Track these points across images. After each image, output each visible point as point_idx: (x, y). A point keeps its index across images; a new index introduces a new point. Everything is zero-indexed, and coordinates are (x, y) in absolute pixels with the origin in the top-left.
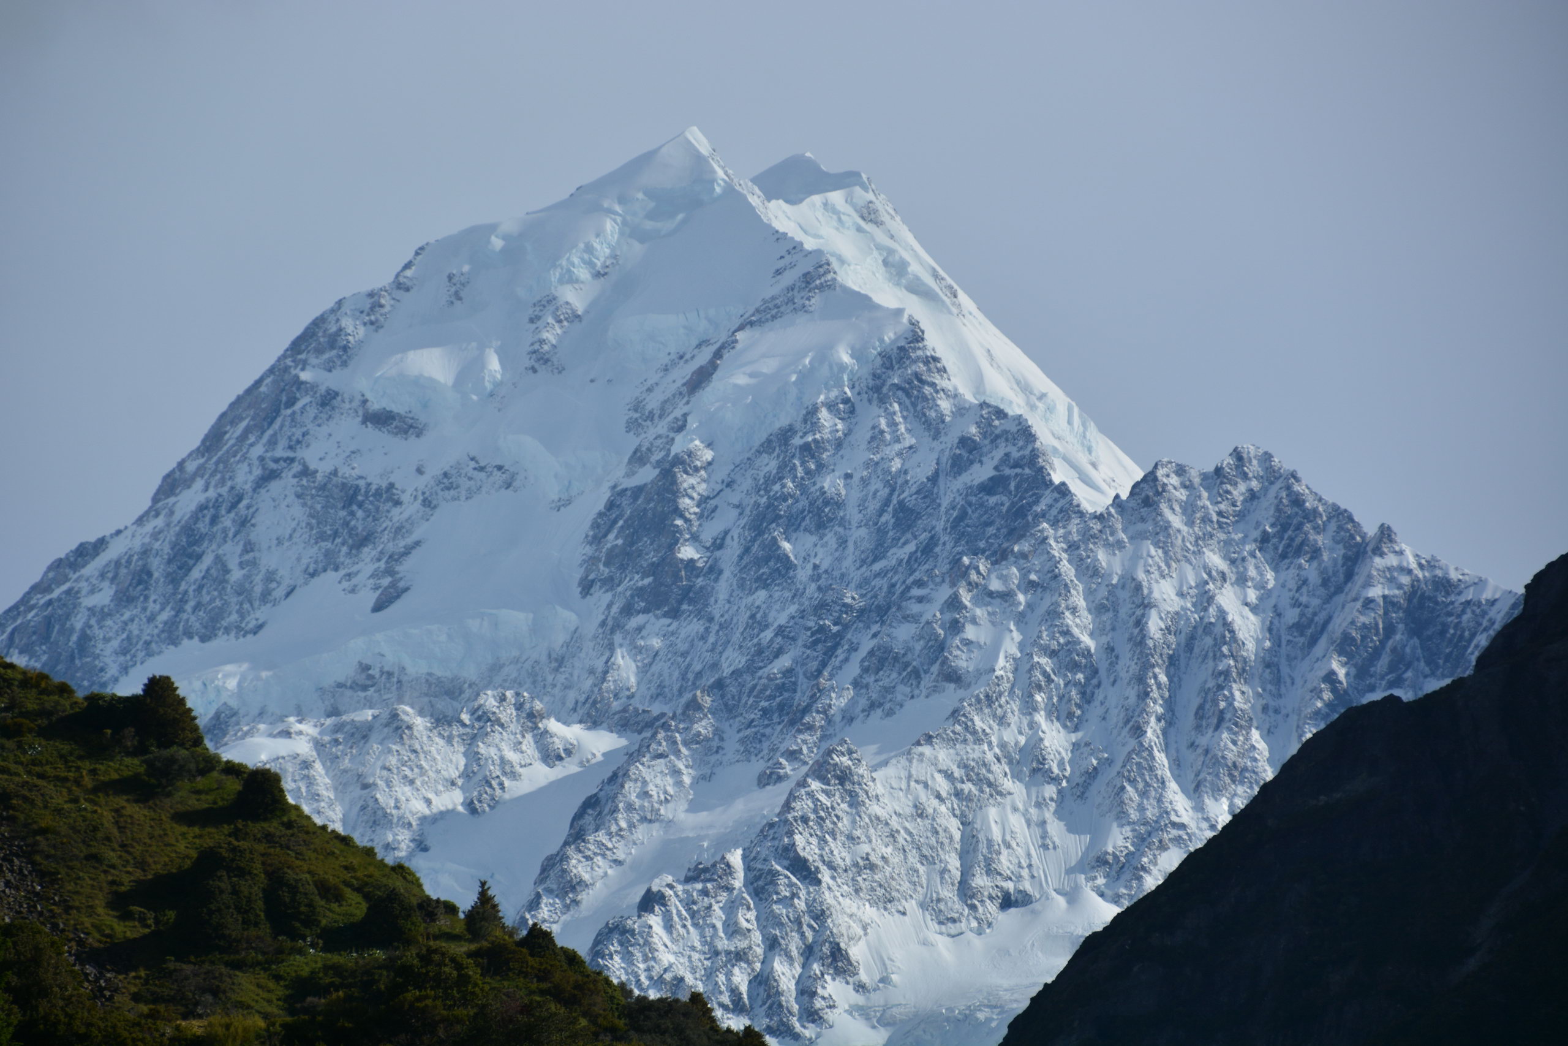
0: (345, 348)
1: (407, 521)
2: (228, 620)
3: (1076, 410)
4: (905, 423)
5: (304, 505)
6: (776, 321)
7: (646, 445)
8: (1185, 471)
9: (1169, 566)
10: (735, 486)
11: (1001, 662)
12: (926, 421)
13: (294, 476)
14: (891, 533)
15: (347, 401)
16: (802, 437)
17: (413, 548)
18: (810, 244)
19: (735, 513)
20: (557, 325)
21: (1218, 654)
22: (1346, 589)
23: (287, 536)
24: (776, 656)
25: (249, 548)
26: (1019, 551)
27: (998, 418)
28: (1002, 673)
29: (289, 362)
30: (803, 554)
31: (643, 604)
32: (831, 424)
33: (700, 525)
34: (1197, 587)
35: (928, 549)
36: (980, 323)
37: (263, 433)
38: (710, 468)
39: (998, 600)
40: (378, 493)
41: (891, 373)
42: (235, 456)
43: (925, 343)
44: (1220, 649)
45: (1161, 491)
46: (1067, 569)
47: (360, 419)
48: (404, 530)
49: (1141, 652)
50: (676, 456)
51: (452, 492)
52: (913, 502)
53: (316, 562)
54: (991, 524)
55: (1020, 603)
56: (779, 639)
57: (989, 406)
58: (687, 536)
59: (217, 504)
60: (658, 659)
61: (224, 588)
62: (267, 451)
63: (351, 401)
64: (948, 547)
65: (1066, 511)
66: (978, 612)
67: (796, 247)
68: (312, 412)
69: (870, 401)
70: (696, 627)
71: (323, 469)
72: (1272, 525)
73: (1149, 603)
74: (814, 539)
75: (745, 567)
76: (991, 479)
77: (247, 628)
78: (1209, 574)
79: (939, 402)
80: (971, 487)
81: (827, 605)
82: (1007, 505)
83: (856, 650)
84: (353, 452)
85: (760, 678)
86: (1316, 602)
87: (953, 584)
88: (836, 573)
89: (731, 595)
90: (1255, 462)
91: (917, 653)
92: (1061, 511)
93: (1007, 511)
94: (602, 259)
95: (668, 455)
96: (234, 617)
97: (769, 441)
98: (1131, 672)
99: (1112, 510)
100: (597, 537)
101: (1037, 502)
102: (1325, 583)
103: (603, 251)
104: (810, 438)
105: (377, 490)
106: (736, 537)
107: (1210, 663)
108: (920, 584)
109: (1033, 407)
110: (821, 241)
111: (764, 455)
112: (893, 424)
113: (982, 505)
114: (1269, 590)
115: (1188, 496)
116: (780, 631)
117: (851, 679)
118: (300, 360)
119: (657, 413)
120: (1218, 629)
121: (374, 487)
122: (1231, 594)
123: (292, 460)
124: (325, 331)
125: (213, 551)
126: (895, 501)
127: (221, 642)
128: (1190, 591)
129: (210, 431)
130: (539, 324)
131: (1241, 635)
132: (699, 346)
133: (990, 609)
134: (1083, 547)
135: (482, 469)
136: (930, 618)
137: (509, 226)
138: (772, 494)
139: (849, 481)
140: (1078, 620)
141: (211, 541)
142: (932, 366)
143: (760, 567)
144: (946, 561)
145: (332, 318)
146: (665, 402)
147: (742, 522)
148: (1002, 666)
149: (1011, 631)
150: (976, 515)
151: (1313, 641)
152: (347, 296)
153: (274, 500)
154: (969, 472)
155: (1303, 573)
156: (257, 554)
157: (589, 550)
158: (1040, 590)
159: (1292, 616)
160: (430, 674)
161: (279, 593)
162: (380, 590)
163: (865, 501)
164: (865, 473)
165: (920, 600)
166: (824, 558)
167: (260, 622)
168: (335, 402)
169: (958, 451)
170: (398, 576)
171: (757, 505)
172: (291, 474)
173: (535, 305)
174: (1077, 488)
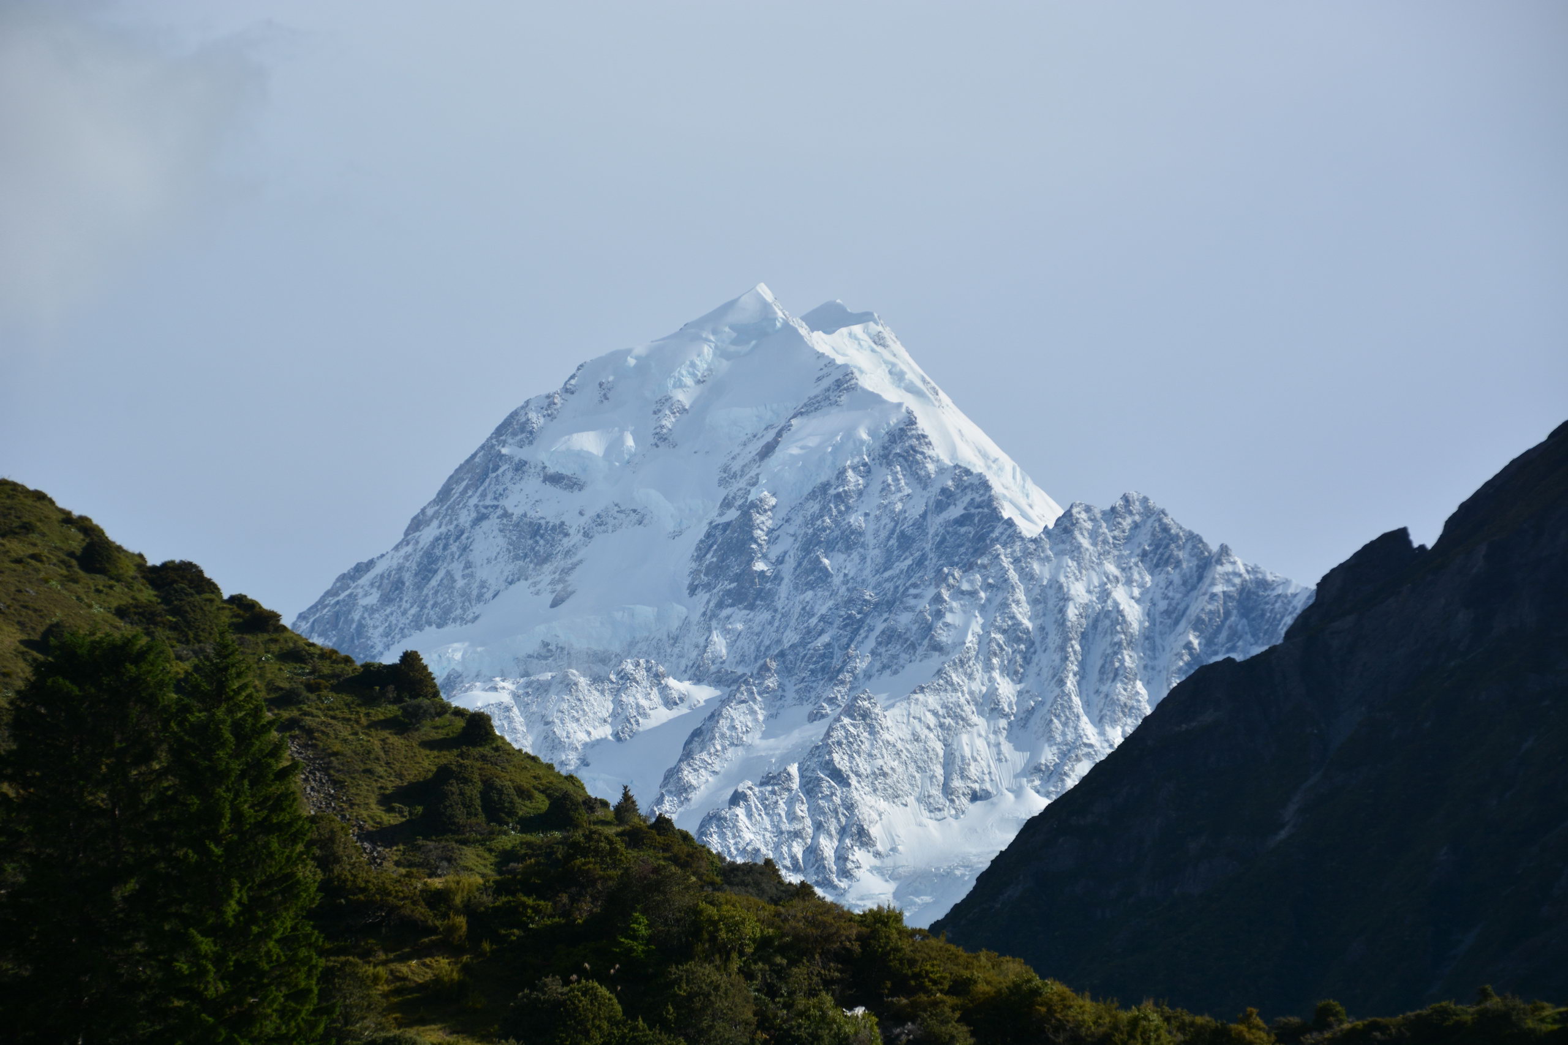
0: (531, 433)
1: (573, 546)
2: (455, 613)
3: (1018, 469)
4: (904, 479)
5: (505, 536)
6: (818, 412)
7: (732, 495)
8: (1091, 510)
9: (1081, 573)
10: (791, 522)
11: (970, 637)
12: (918, 478)
13: (498, 518)
14: (895, 552)
15: (533, 467)
16: (835, 489)
17: (577, 564)
18: (840, 360)
19: (792, 539)
20: (672, 416)
21: (1114, 631)
22: (1199, 587)
23: (494, 558)
24: (820, 635)
25: (468, 565)
26: (981, 564)
27: (966, 475)
28: (970, 645)
29: (494, 441)
30: (837, 567)
31: (730, 601)
32: (855, 480)
33: (768, 548)
34: (1099, 586)
35: (920, 563)
36: (954, 412)
37: (477, 489)
38: (775, 510)
39: (967, 597)
40: (554, 528)
41: (894, 445)
42: (459, 505)
43: (918, 425)
44: (1115, 628)
45: (1075, 523)
46: (1013, 575)
47: (541, 479)
48: (571, 553)
49: (1063, 630)
50: (752, 502)
51: (603, 527)
52: (910, 532)
53: (513, 574)
54: (961, 545)
55: (982, 598)
56: (822, 624)
57: (960, 467)
58: (760, 555)
59: (447, 536)
60: (740, 637)
61: (452, 592)
62: (480, 501)
63: (535, 467)
64: (934, 561)
65: (1012, 536)
66: (954, 604)
67: (831, 363)
68: (509, 475)
69: (881, 465)
70: (766, 615)
71: (517, 512)
72: (1149, 545)
73: (1068, 598)
74: (843, 557)
75: (798, 575)
76: (962, 516)
77: (468, 619)
78: (1108, 578)
79: (927, 465)
80: (949, 521)
81: (853, 600)
82: (973, 533)
83: (872, 630)
84: (537, 501)
85: (809, 649)
86: (1178, 596)
87: (937, 586)
88: (859, 579)
89: (789, 595)
90: (1137, 503)
91: (913, 632)
92: (1009, 536)
93: (973, 537)
94: (702, 372)
95: (746, 501)
96: (459, 611)
97: (814, 492)
98: (1056, 644)
99: (1043, 536)
100: (699, 558)
101: (992, 531)
102: (1185, 583)
103: (702, 366)
104: (841, 489)
105: (553, 526)
106: (792, 555)
107: (1109, 638)
108: (915, 586)
109: (989, 468)
110: (847, 358)
111: (811, 501)
112: (896, 480)
113: (956, 533)
114: (1148, 588)
115: (1093, 526)
116: (822, 618)
117: (869, 650)
118: (502, 440)
119: (739, 473)
120: (1114, 615)
121: (551, 524)
122: (1122, 591)
123: (497, 507)
124: (518, 421)
125: (445, 568)
126: (898, 531)
127: (450, 628)
128: (1095, 589)
129: (442, 488)
130: (660, 415)
131: (1129, 618)
132: (766, 429)
133: (962, 602)
134: (1023, 561)
135: (622, 512)
136: (922, 609)
137: (640, 350)
138: (816, 527)
139: (867, 518)
140: (1020, 609)
141: (443, 561)
142: (922, 441)
143: (808, 576)
144: (932, 571)
145: (523, 412)
146: (744, 466)
147: (796, 546)
148: (971, 640)
149: (976, 617)
150: (952, 540)
151: (1177, 622)
152: (532, 397)
153: (485, 533)
154: (947, 511)
155: (1170, 577)
156: (474, 569)
157: (694, 565)
158: (995, 589)
159: (1163, 605)
160: (589, 649)
161: (488, 595)
162: (556, 593)
163: (878, 531)
164: (878, 512)
165: (916, 596)
166: (851, 569)
167: (476, 615)
168: (524, 468)
169: (940, 498)
170: (567, 583)
171: (806, 534)
172: (496, 516)
173: (657, 402)
174: (1019, 521)
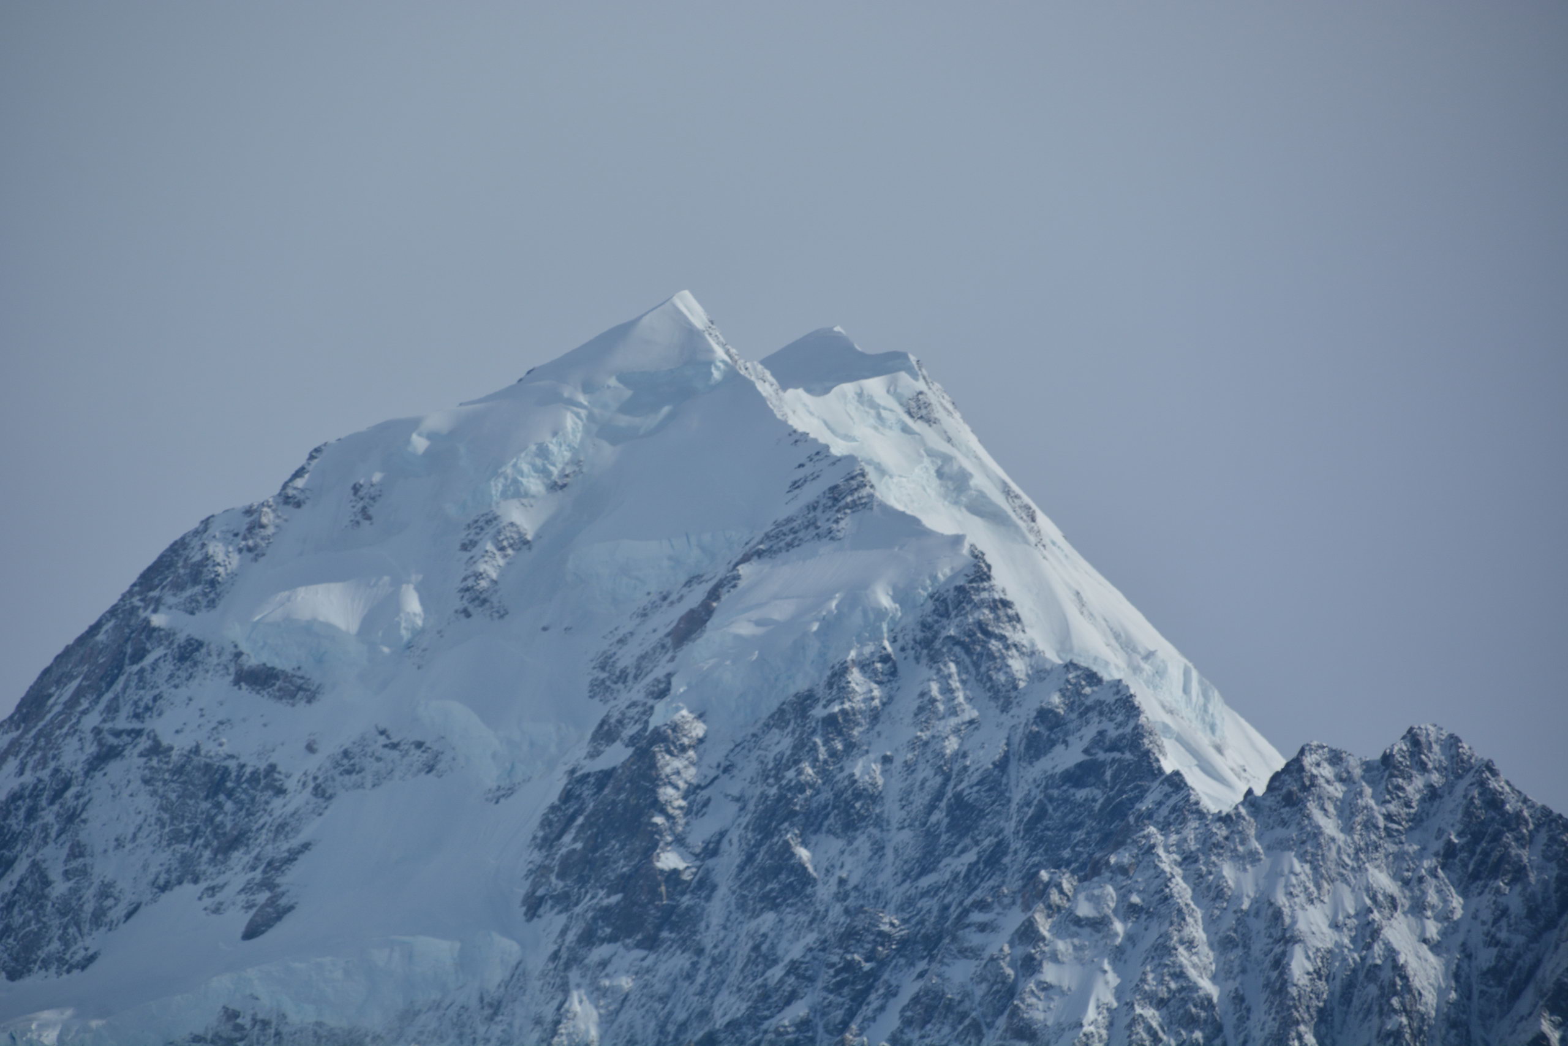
0: (213, 583)
1: (293, 814)
2: (46, 950)
3: (1195, 674)
4: (965, 689)
5: (154, 793)
6: (792, 551)
7: (616, 715)
8: (1341, 759)
9: (1319, 887)
10: (735, 772)
11: (1091, 1014)
12: (992, 687)
13: (141, 755)
14: (944, 838)
15: (214, 653)
16: (825, 707)
17: (300, 852)
18: (839, 448)
19: (735, 807)
20: (498, 554)
21: (1386, 1008)
22: (1562, 923)
23: (130, 836)
24: (788, 1002)
25: (77, 851)
26: (1116, 863)
27: (1090, 684)
28: (1092, 1028)
29: (136, 601)
30: (826, 864)
31: (608, 930)
32: (865, 689)
33: (687, 824)
34: (1357, 915)
35: (993, 860)
36: (1066, 556)
37: (99, 697)
38: (702, 747)
39: (1087, 931)
40: (254, 778)
41: (945, 621)
42: (61, 728)
43: (993, 582)
44: (1388, 1001)
45: (1309, 786)
46: (1181, 889)
47: (231, 678)
48: (288, 829)
49: (1281, 1003)
50: (656, 730)
51: (354, 777)
52: (974, 796)
53: (168, 871)
54: (1076, 826)
55: (1117, 935)
56: (792, 979)
57: (1076, 667)
58: (669, 839)
59: (36, 792)
60: (627, 1004)
61: (42, 906)
62: (104, 721)
63: (219, 655)
64: (1021, 856)
65: (1181, 810)
66: (1061, 946)
67: (821, 452)
68: (166, 668)
69: (917, 659)
70: (681, 961)
71: (181, 744)
72: (1459, 835)
73: (1292, 937)
74: (839, 844)
75: (747, 880)
76: (1079, 765)
77: (73, 961)
78: (1374, 899)
79: (1010, 662)
80: (1052, 776)
81: (857, 933)
82: (1101, 801)
83: (895, 995)
84: (221, 723)
85: (766, 1032)
86: (1519, 940)
87: (1027, 907)
88: (869, 890)
89: (728, 919)
90: (1436, 748)
91: (977, 999)
92: (1174, 809)
93: (1100, 810)
94: (560, 466)
95: (645, 729)
96: (55, 946)
97: (781, 711)
98: (1267, 1031)
99: (1243, 811)
100: (547, 843)
101: (1140, 798)
102: (1532, 913)
103: (560, 456)
104: (836, 708)
105: (253, 773)
106: (735, 840)
107: (1375, 1020)
108: (982, 906)
109: (1136, 670)
110: (854, 444)
111: (775, 730)
112: (948, 691)
113: (1066, 801)
114: (1457, 923)
115: (1345, 793)
116: (793, 968)
117: (888, 1034)
118: (152, 598)
119: (632, 672)
120: (1386, 974)
121: (248, 770)
122: (1404, 927)
123: (139, 733)
124: (186, 560)
125: (28, 856)
126: (949, 794)
127: (35, 981)
128: (1348, 921)
129: (28, 693)
130: (475, 551)
131: (1417, 983)
132: (688, 583)
133: (1076, 941)
134: (1202, 858)
135: (394, 746)
136: (996, 953)
137: (437, 420)
138: (784, 782)
139: (888, 766)
140: (1195, 959)
141: (26, 842)
142: (1001, 613)
143: (767, 882)
144: (1017, 876)
145: (196, 543)
146: (643, 657)
147: (744, 820)
148: (1093, 1019)
149: (1105, 972)
150: (1059, 814)
151: (1516, 993)
152: (216, 513)
153: (113, 787)
154: (1050, 756)
155: (1500, 900)
156: (88, 860)
157: (537, 856)
158: (1144, 916)
159: (1486, 957)
160: (319, 1024)
161: (117, 912)
162: (255, 910)
163: (909, 793)
164: (910, 756)
165: (983, 928)
166: (853, 870)
167: (90, 952)
168: (198, 656)
169: (1035, 728)
170: (279, 890)
171: (764, 796)
172: (136, 751)
173: (469, 526)
174: (1194, 779)
